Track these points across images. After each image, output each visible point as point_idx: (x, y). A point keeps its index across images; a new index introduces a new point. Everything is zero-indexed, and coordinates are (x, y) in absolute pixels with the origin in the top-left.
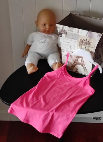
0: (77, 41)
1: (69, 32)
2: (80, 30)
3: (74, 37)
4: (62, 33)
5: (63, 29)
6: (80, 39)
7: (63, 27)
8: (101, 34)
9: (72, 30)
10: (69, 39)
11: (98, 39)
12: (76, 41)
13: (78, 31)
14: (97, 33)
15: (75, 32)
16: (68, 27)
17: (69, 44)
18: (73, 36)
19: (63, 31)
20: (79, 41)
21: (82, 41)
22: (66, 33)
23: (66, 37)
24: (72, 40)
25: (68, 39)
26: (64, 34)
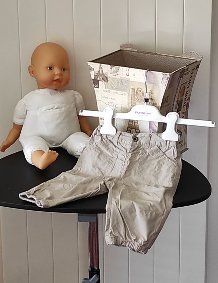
0: (127, 93)
1: (112, 75)
2: (131, 69)
3: (121, 85)
4: (98, 80)
5: (101, 71)
6: (132, 89)
7: (100, 68)
8: (168, 74)
9: (116, 72)
10: (112, 91)
11: (164, 85)
12: (125, 95)
13: (128, 73)
14: (161, 73)
15: (121, 76)
16: (109, 66)
17: (113, 101)
18: (118, 83)
19: (101, 75)
20: (131, 94)
21: (136, 92)
22: (105, 79)
23: (106, 88)
24: (117, 93)
25: (109, 91)
26: (103, 80)
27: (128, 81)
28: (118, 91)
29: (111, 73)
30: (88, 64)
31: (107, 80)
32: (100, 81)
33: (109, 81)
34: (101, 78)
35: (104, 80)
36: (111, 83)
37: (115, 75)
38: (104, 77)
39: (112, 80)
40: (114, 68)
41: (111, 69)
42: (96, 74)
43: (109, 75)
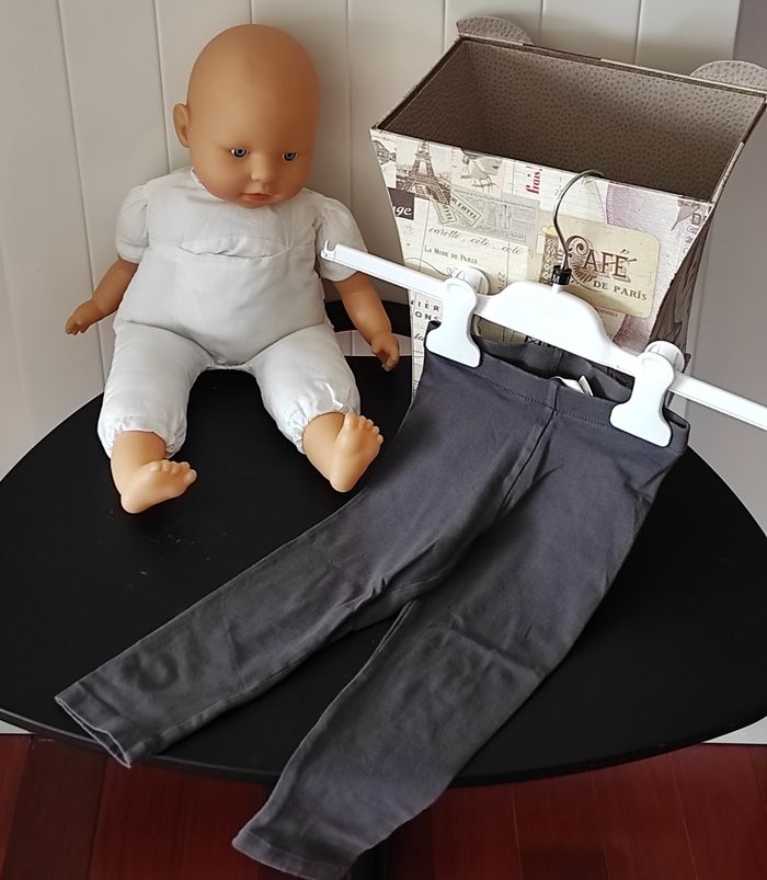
0: (527, 248)
1: (467, 184)
2: (547, 172)
5: (423, 166)
6: (548, 236)
7: (422, 154)
8: (705, 204)
9: (488, 177)
10: (466, 235)
11: (682, 241)
12: (516, 251)
14: (675, 198)
15: (507, 191)
16: (458, 151)
19: (422, 179)
20: (541, 250)
22: (442, 194)
23: (441, 221)
24: (485, 243)
26: (431, 197)
27: (532, 210)
28: (489, 238)
29: (463, 177)
30: (373, 139)
31: (448, 197)
32: (418, 196)
33: (454, 200)
34: (424, 187)
35: (436, 198)
36: (464, 208)
37: (482, 186)
38: (435, 188)
39: (467, 199)
40: (477, 160)
41: (468, 163)
42: (403, 175)
43: (456, 183)
